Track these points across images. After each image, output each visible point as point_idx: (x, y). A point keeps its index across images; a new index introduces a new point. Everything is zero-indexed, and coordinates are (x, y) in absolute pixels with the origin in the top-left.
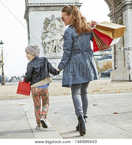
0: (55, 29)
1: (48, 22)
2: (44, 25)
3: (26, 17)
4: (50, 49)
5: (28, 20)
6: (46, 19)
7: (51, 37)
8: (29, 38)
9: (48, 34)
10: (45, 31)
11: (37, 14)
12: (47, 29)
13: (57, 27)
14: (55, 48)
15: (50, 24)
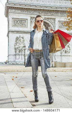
0: (21, 42)
1: (18, 38)
2: (15, 40)
3: (8, 36)
4: (18, 51)
5: (8, 37)
6: (17, 37)
7: (19, 45)
8: (9, 45)
9: (17, 44)
10: (16, 43)
11: (13, 35)
12: (17, 42)
13: (22, 41)
14: (20, 50)
15: (18, 40)
